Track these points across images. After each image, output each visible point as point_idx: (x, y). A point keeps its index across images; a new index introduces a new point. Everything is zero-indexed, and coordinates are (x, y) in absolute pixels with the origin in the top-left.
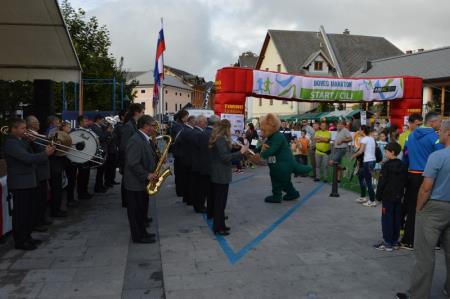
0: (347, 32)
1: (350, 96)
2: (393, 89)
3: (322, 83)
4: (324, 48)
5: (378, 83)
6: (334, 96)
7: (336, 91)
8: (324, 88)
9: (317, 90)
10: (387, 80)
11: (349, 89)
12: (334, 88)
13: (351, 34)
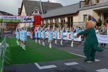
0: (48, 1)
1: (16, 21)
2: (31, 19)
3: (6, 17)
4: (40, 6)
5: (25, 17)
6: (10, 21)
7: (11, 20)
8: (7, 19)
9: (4, 19)
10: (29, 16)
11: (15, 19)
12: (10, 19)
13: (50, 2)
